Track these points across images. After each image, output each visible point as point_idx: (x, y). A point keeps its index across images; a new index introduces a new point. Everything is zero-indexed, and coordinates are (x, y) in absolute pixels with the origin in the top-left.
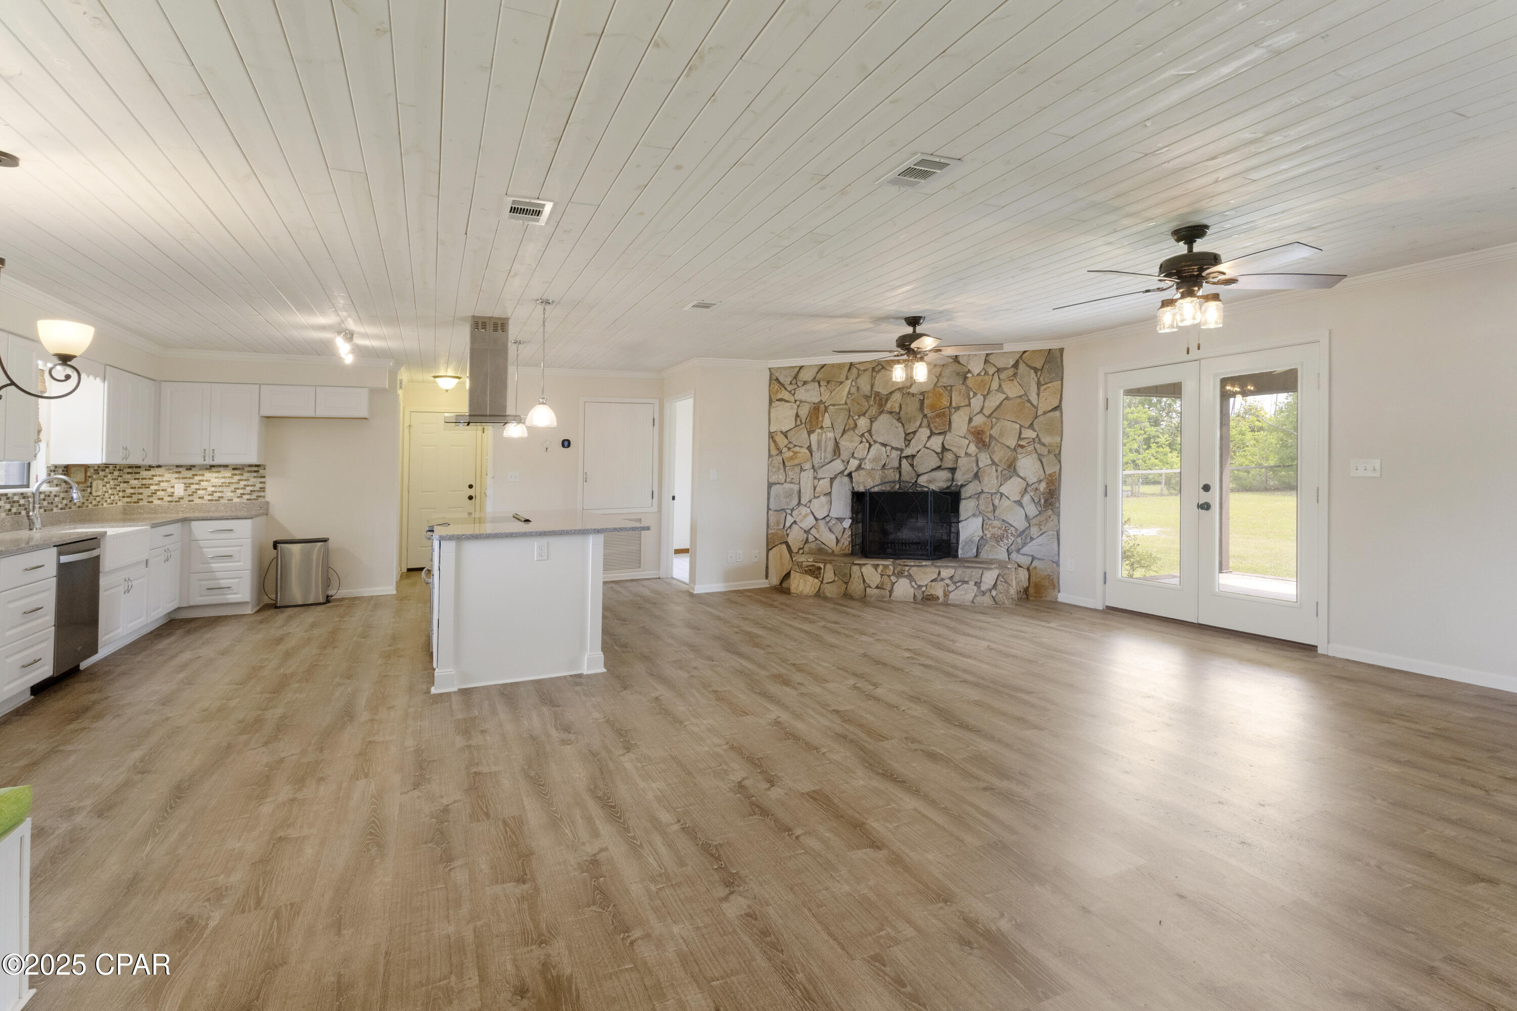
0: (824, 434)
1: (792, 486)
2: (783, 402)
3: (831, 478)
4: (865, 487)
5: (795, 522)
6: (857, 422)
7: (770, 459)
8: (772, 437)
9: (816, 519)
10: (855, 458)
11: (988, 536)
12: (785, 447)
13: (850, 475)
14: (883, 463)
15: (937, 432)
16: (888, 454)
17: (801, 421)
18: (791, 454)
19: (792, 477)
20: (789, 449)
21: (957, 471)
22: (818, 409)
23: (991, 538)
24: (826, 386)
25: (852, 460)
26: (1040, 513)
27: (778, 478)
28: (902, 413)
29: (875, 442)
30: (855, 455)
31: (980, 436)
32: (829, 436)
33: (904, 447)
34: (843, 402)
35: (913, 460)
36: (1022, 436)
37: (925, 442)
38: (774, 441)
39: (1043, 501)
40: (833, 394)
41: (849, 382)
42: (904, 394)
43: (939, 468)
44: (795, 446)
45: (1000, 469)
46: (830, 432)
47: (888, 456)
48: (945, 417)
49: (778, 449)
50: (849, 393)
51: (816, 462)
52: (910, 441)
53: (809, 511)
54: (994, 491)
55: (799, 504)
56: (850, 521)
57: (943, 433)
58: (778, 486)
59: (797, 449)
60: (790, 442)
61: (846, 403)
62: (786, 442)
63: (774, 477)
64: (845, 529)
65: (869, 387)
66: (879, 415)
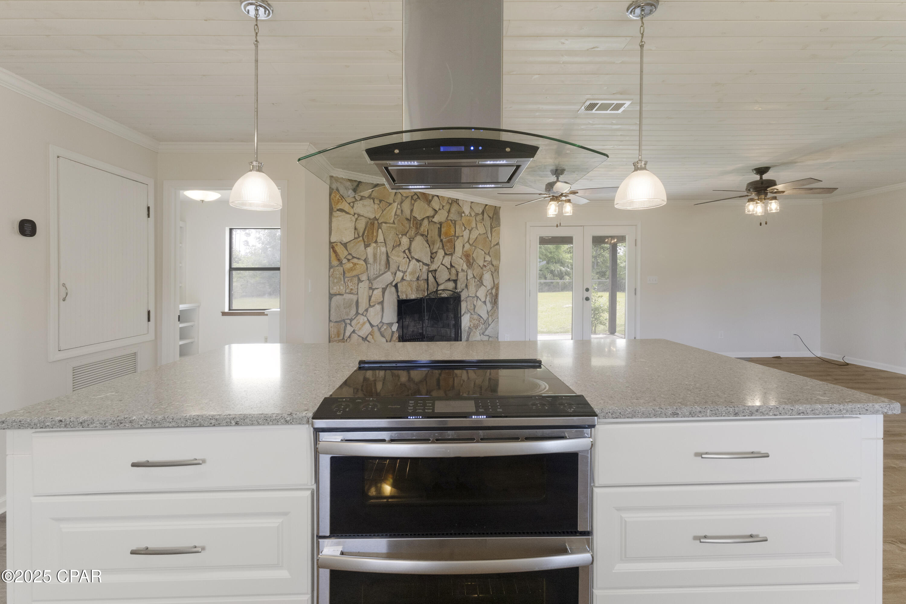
0: (378, 248)
1: (351, 296)
2: (344, 213)
3: (383, 288)
4: (406, 295)
5: (354, 332)
6: (400, 240)
7: (332, 270)
8: (333, 248)
9: (372, 326)
10: (400, 271)
11: (472, 326)
12: (345, 258)
13: (396, 286)
14: (417, 275)
15: (448, 253)
16: (421, 268)
17: (358, 235)
18: (351, 265)
19: (351, 287)
20: (349, 260)
21: (458, 282)
22: (373, 224)
23: (473, 327)
24: (379, 204)
25: (398, 272)
26: (493, 307)
27: (340, 288)
28: (429, 236)
29: (413, 258)
30: (400, 269)
31: (468, 258)
32: (382, 251)
33: (430, 263)
34: (392, 221)
35: (435, 273)
36: (486, 260)
37: (441, 260)
38: (335, 252)
39: (493, 300)
40: (384, 212)
41: (396, 204)
42: (429, 222)
43: (449, 280)
44: (354, 257)
45: (476, 280)
46: (383, 246)
47: (420, 270)
48: (452, 242)
49: (339, 260)
50: (395, 214)
51: (372, 273)
52: (433, 258)
53: (366, 319)
54: (474, 295)
55: (357, 313)
56: (397, 325)
57: (451, 255)
58: (338, 297)
59: (355, 261)
60: (350, 254)
61: (394, 223)
62: (346, 253)
63: (335, 288)
64: (393, 332)
65: (409, 212)
66: (415, 236)
